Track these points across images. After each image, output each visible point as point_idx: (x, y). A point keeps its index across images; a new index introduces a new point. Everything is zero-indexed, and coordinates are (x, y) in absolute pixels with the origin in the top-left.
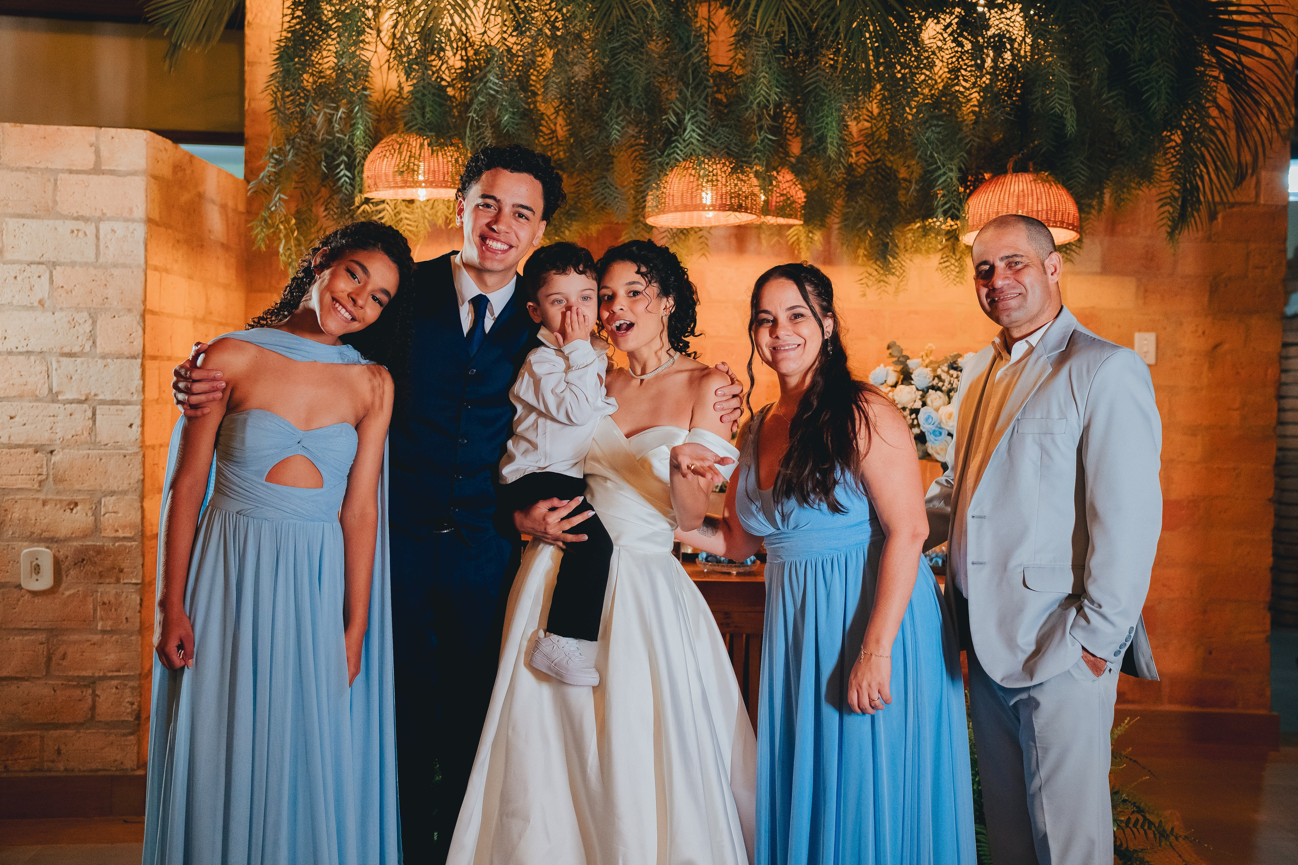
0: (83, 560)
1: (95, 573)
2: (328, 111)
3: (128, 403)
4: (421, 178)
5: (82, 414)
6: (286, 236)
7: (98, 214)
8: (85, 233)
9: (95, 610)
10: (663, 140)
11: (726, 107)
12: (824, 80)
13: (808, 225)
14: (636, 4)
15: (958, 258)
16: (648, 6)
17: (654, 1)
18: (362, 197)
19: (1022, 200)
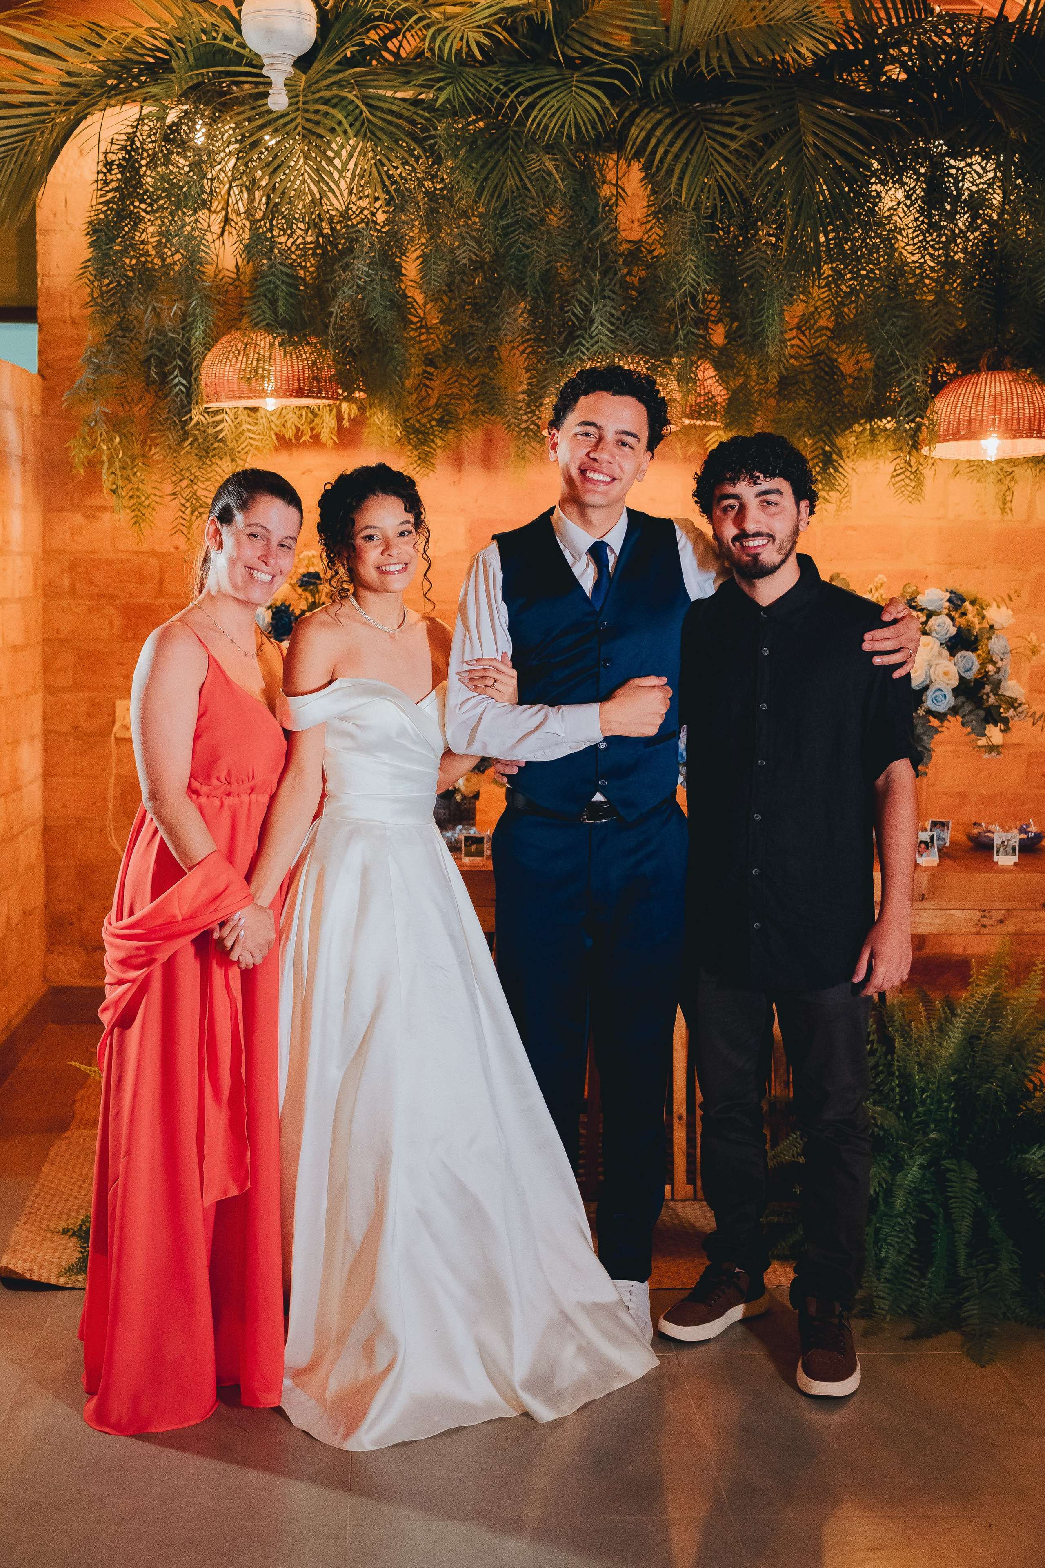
2: (157, 305)
4: (271, 386)
6: (111, 458)
10: (564, 335)
11: (640, 293)
12: (763, 263)
13: (731, 430)
14: (535, 173)
15: (913, 470)
16: (550, 174)
17: (557, 167)
18: (202, 409)
19: (999, 407)
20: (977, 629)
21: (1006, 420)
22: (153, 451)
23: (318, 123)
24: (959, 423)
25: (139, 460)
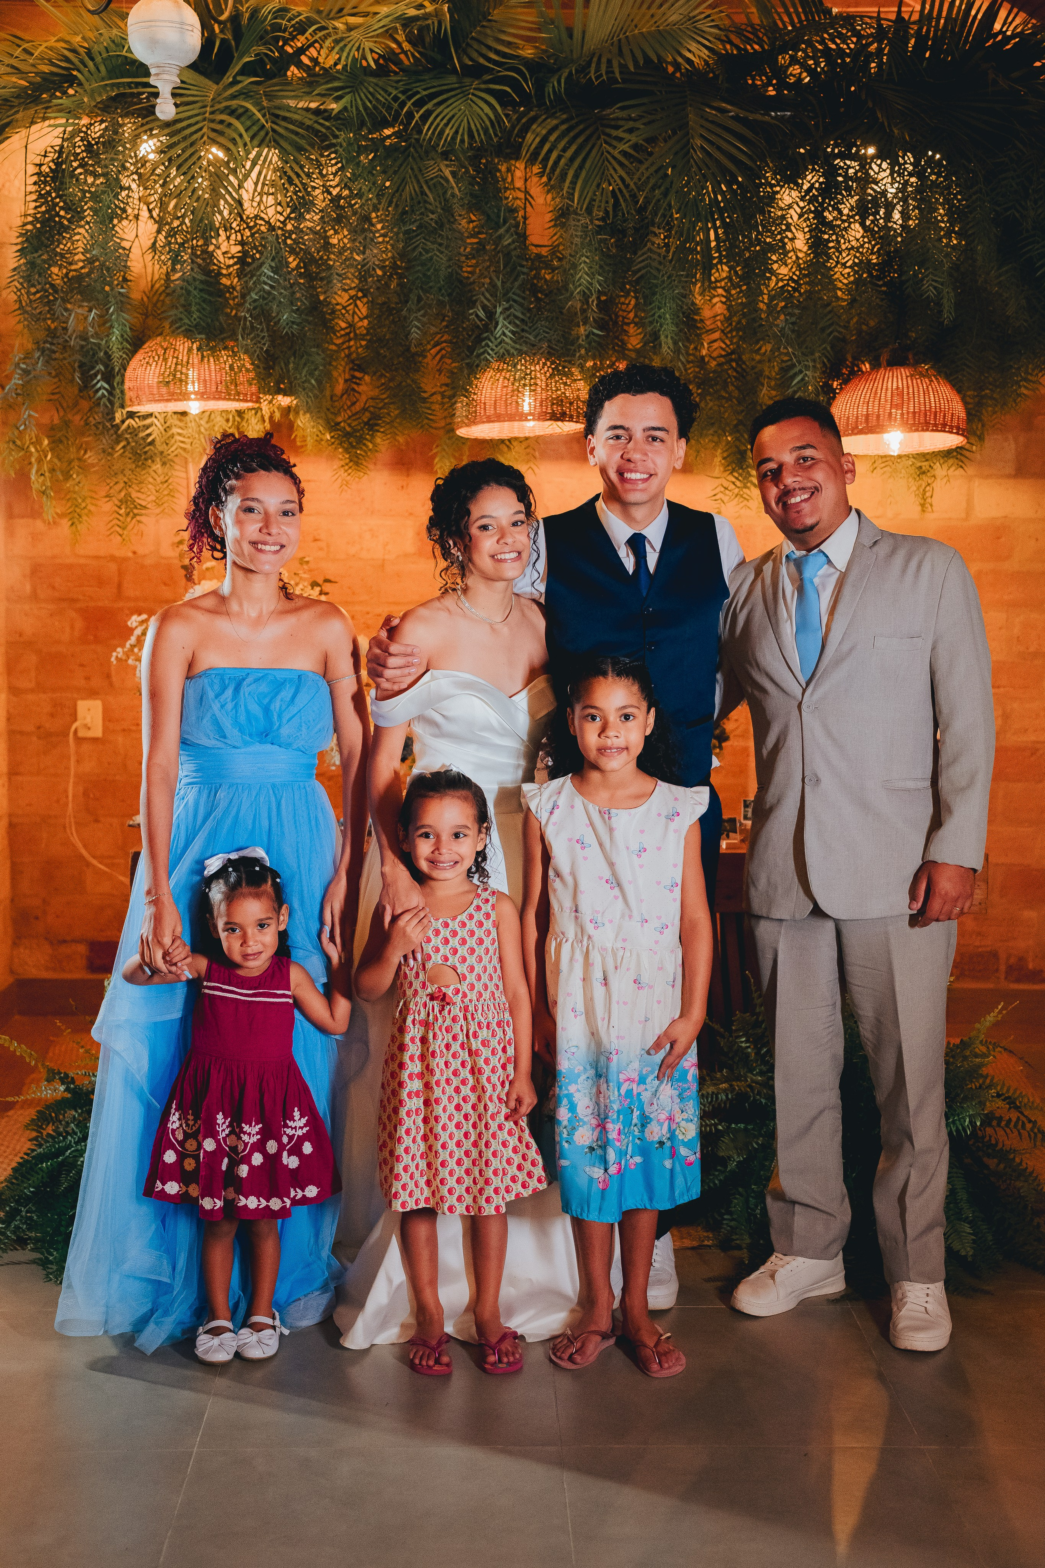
2: (81, 312)
4: (190, 388)
6: (40, 460)
10: (473, 335)
11: (546, 295)
12: (655, 264)
14: (432, 179)
16: (447, 181)
17: (453, 174)
18: (124, 412)
19: (896, 400)
21: (902, 414)
22: (89, 454)
23: (221, 133)
24: (857, 417)
25: (76, 463)
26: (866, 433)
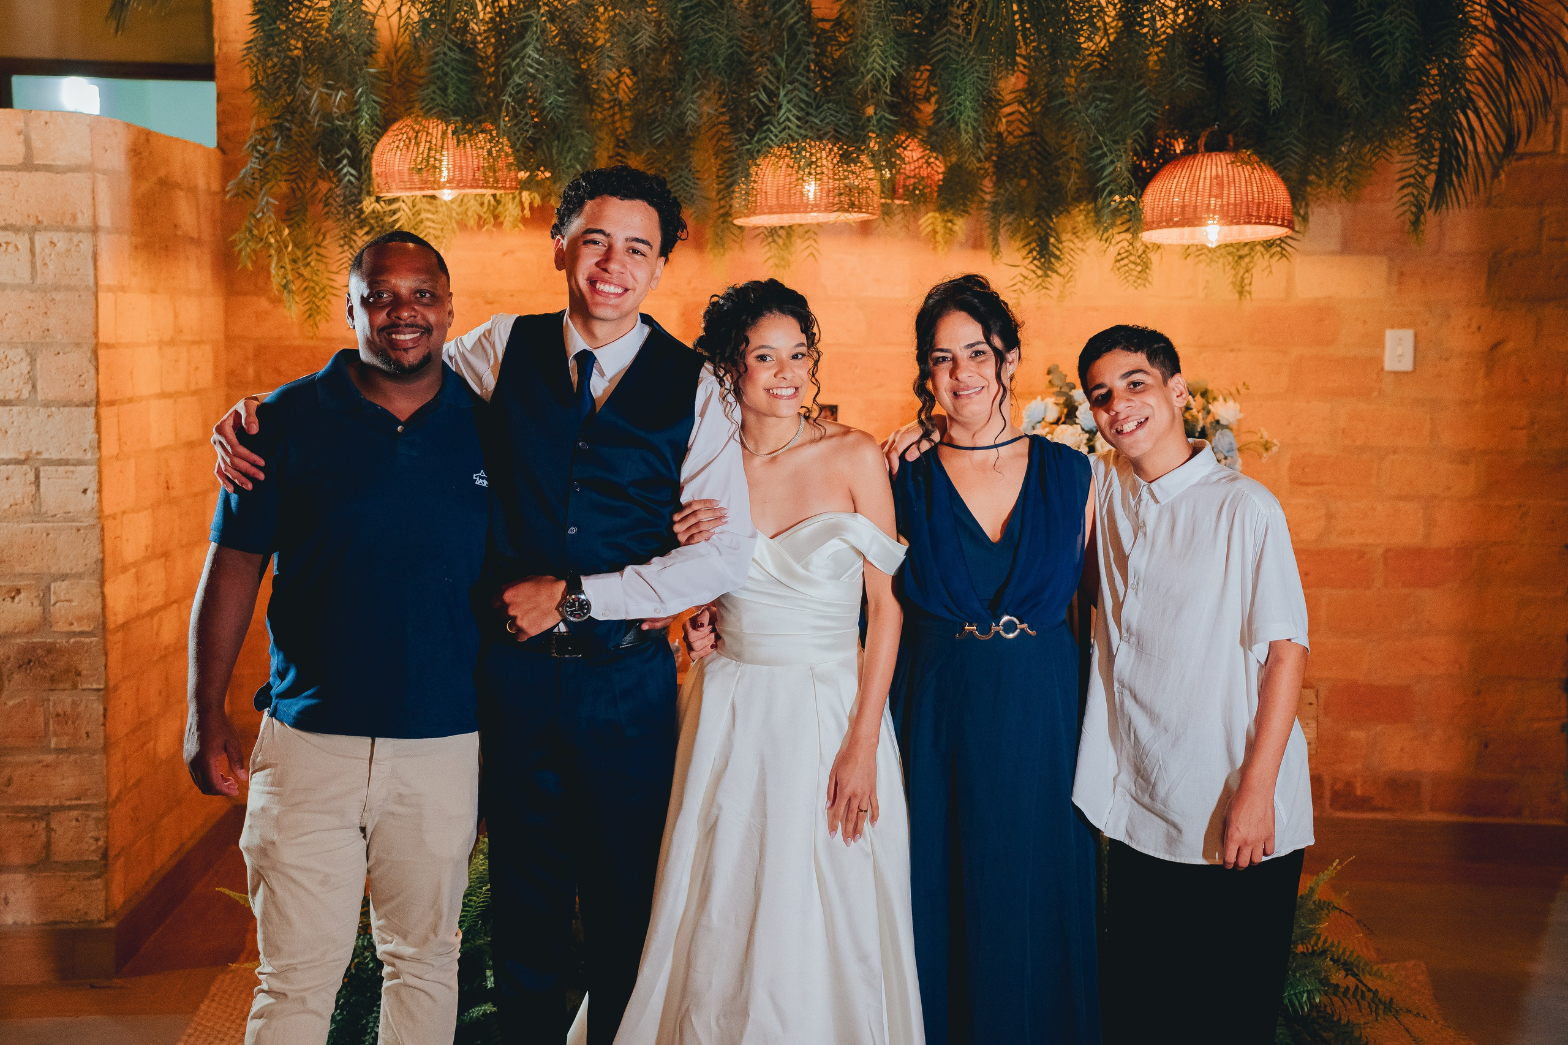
0: (30, 661)
1: (45, 677)
2: (324, 90)
3: (80, 463)
4: (444, 175)
5: (22, 477)
6: (279, 251)
7: (32, 222)
8: (16, 247)
9: (47, 724)
10: (754, 119)
11: (834, 75)
12: (954, 46)
13: (946, 212)
15: (1140, 252)
18: (373, 199)
19: (1215, 191)
20: (1201, 424)
21: (1222, 206)
22: (328, 240)
24: (1173, 208)
25: (315, 249)
26: (1183, 226)
